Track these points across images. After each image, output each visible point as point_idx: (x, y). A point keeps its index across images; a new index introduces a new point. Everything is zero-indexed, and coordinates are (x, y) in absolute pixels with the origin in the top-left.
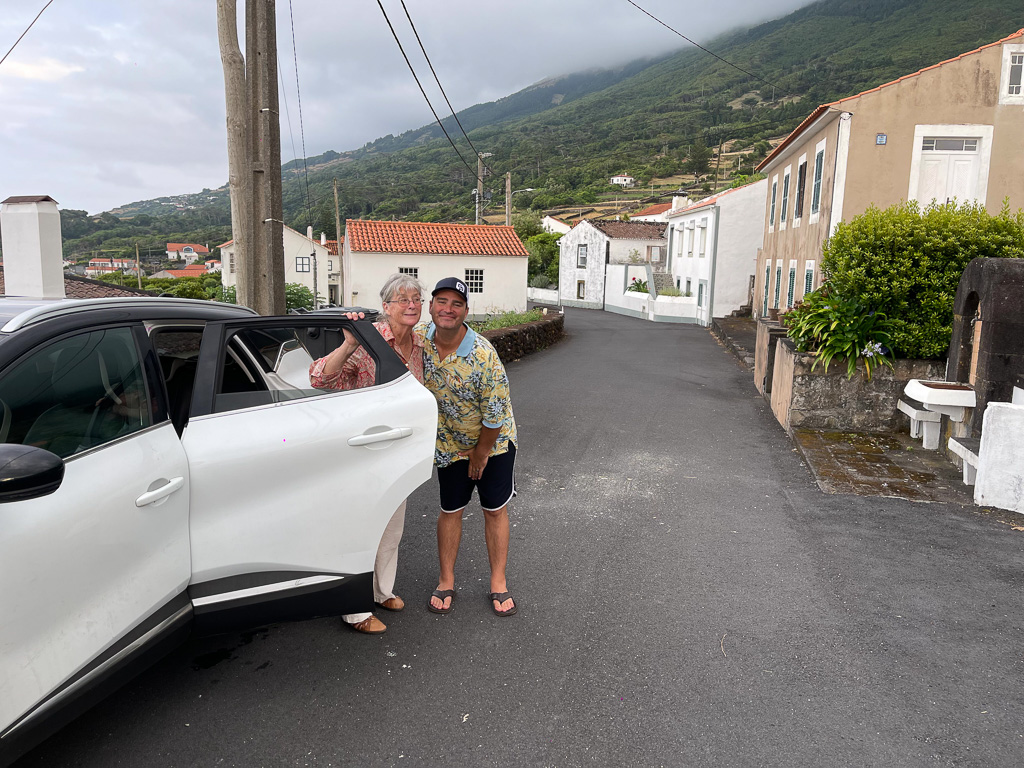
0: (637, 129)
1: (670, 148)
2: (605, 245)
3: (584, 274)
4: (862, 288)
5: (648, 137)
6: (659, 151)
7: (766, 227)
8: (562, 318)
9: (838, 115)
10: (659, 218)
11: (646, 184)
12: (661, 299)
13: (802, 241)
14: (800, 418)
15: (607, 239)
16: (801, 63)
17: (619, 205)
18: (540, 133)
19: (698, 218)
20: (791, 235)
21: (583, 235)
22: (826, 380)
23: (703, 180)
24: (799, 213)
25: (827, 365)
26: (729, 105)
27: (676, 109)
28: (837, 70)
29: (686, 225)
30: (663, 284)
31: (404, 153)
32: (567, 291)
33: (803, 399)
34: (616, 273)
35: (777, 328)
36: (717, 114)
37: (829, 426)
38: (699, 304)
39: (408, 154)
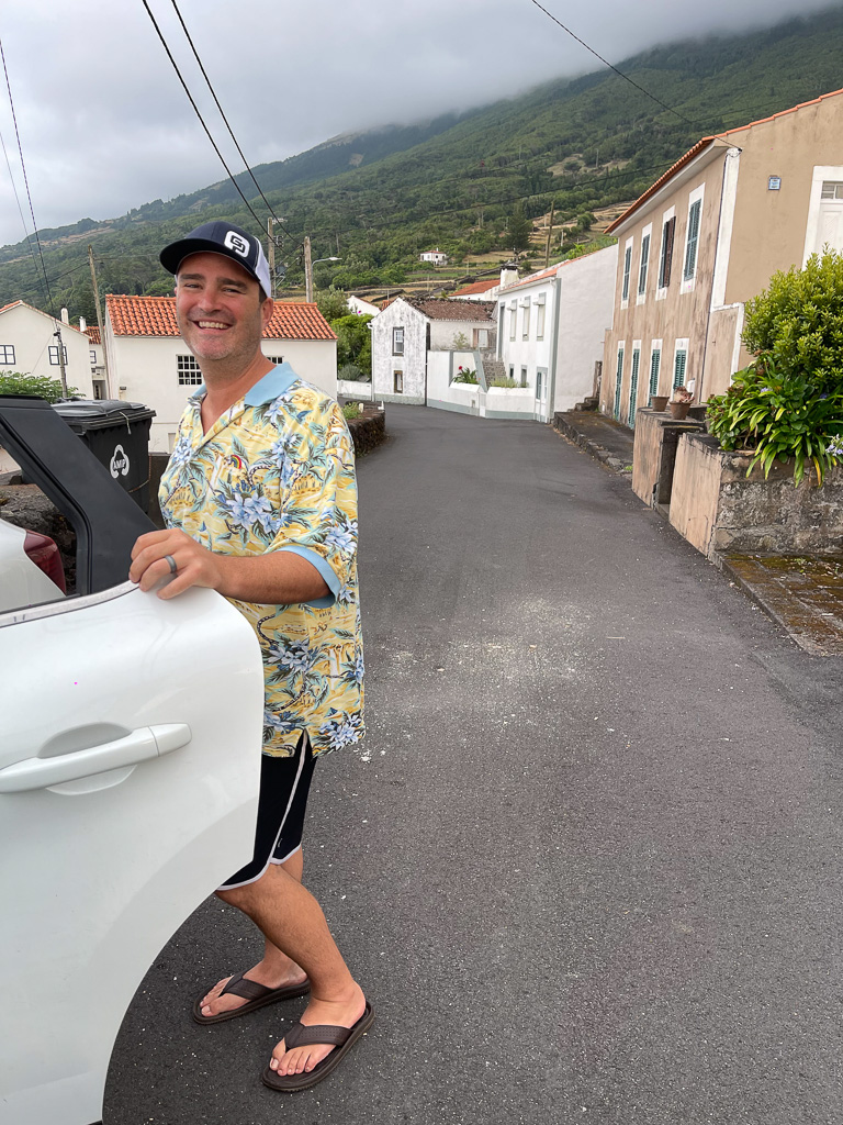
0: (448, 197)
1: (486, 220)
2: (424, 328)
3: (401, 363)
4: (816, 361)
5: (460, 208)
6: (473, 223)
7: (617, 302)
8: (383, 415)
9: (723, 151)
10: (484, 297)
11: (460, 261)
12: (493, 390)
13: (669, 315)
14: (727, 540)
15: (427, 320)
16: (626, 124)
17: (431, 286)
18: (337, 200)
19: (534, 294)
20: (653, 310)
21: (398, 316)
22: (763, 488)
23: (523, 257)
24: (665, 280)
25: (768, 468)
26: (550, 170)
27: (491, 173)
28: (665, 132)
29: (519, 303)
30: (494, 373)
31: (177, 222)
32: (382, 383)
33: (732, 514)
34: (440, 360)
35: (669, 420)
36: (536, 181)
37: (764, 548)
38: (538, 395)
39: (182, 223)
